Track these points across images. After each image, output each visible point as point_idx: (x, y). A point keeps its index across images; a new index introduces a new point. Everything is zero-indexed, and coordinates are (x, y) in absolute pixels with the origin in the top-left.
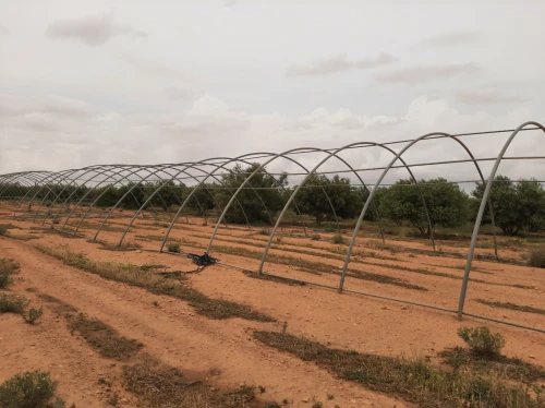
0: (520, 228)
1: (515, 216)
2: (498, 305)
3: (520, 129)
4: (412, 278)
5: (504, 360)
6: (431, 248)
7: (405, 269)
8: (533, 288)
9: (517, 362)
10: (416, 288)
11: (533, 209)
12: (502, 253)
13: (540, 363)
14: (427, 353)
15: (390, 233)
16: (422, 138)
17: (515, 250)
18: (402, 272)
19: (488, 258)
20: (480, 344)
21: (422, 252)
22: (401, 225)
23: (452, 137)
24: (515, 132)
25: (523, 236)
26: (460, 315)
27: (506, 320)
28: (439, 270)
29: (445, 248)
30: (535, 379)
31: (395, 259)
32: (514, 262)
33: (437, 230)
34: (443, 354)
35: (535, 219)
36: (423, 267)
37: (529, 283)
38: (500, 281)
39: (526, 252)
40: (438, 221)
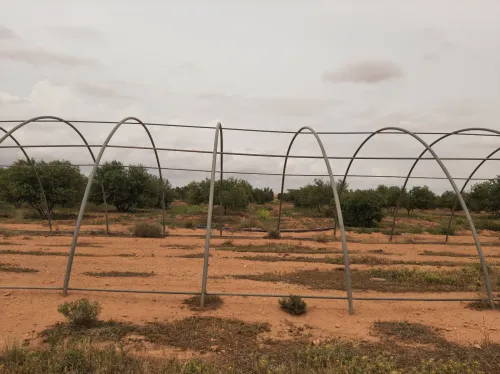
0: (130, 205)
1: (126, 195)
2: (103, 275)
3: (123, 122)
4: (23, 261)
5: (101, 324)
6: (47, 229)
7: (18, 252)
8: (134, 255)
9: (111, 323)
10: (27, 271)
11: (140, 190)
12: (113, 228)
13: (130, 320)
14: (26, 336)
15: (6, 216)
16: (34, 120)
17: (125, 224)
18: (13, 257)
19: (101, 233)
20: (79, 315)
21: (38, 234)
22: (18, 207)
23: (67, 122)
24: (119, 124)
25: (133, 212)
26: (66, 291)
27: (108, 288)
28: (54, 250)
29: (63, 227)
30: (125, 334)
31: (8, 244)
32: (121, 235)
33: (57, 211)
34: (44, 333)
35: (142, 197)
36: (36, 249)
37: (132, 251)
38: (109, 252)
39: (132, 225)
40: (57, 202)
